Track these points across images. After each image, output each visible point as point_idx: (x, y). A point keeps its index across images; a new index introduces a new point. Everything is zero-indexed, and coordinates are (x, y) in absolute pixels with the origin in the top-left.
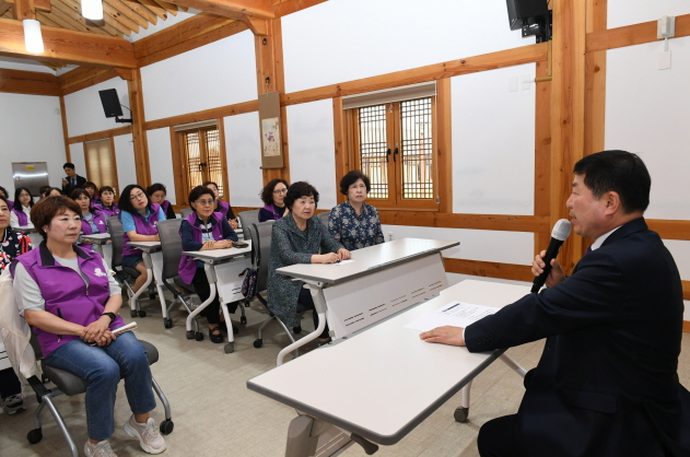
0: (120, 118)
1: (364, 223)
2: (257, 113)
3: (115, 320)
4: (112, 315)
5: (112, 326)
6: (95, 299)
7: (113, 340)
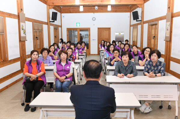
0: (137, 20)
1: (156, 69)
2: (165, 20)
3: (66, 78)
4: (66, 77)
5: (65, 79)
6: (65, 72)
7: (64, 82)
